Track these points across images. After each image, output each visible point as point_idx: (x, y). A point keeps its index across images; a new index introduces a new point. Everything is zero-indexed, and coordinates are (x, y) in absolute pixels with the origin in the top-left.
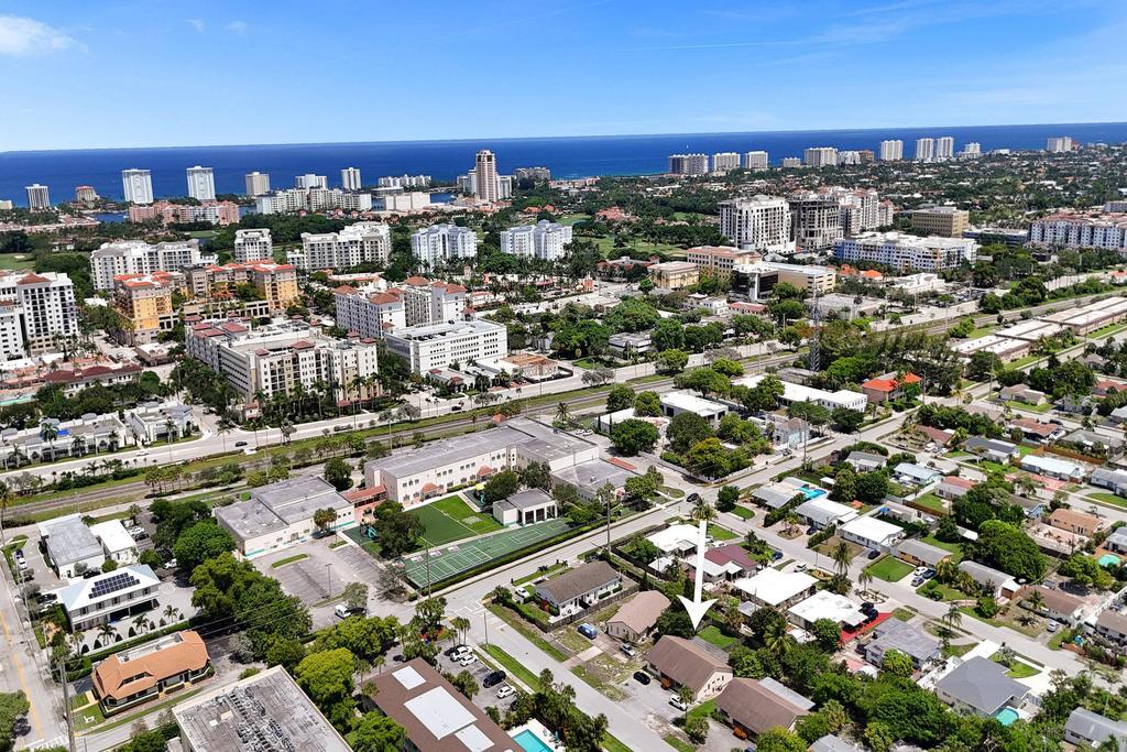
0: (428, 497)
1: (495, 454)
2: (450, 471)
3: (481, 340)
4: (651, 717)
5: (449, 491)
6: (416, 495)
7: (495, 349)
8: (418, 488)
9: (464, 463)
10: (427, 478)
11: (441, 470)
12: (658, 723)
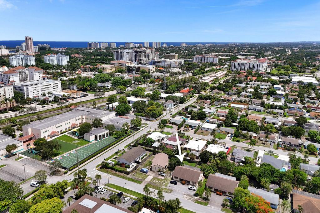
0: (53, 136)
1: (77, 118)
2: (61, 126)
3: (52, 86)
4: (185, 196)
5: (61, 133)
6: (48, 136)
7: (57, 89)
8: (49, 133)
9: (66, 122)
10: (52, 129)
11: (57, 125)
12: (189, 197)
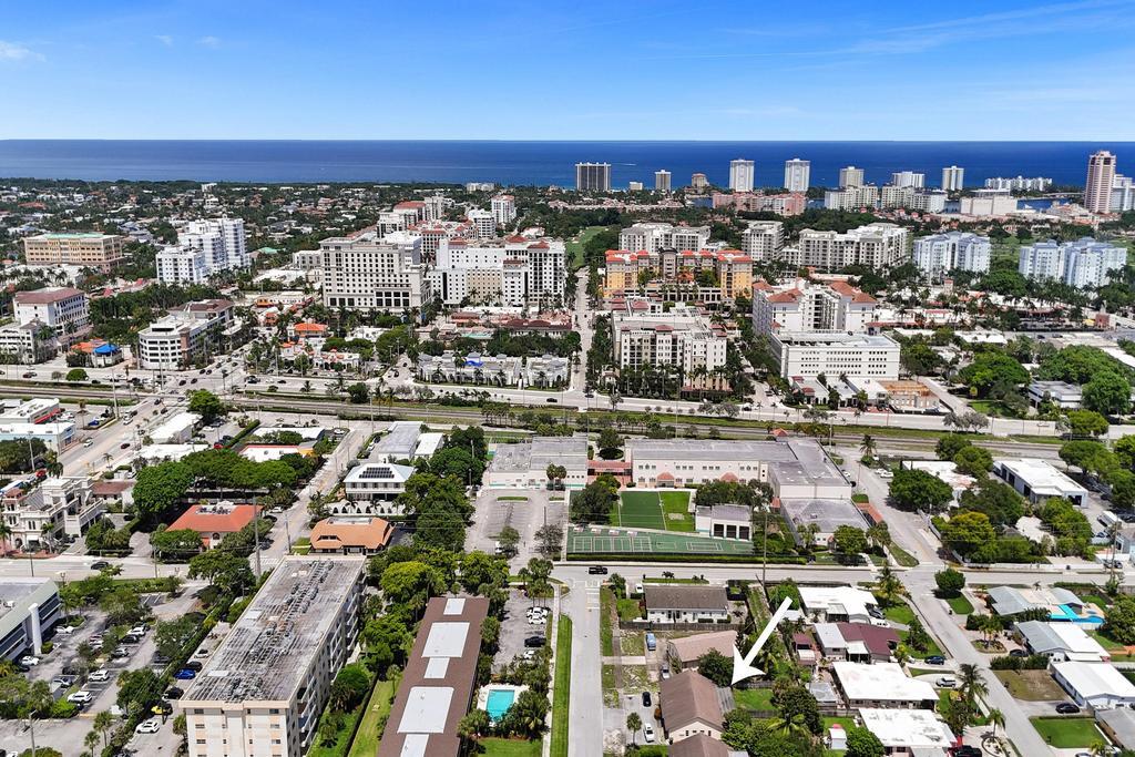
0: (664, 486)
1: (745, 464)
2: (691, 468)
3: (865, 357)
5: (687, 487)
6: (652, 480)
7: (882, 369)
8: (655, 474)
9: (708, 464)
10: (665, 467)
11: (681, 463)
12: (616, 740)
